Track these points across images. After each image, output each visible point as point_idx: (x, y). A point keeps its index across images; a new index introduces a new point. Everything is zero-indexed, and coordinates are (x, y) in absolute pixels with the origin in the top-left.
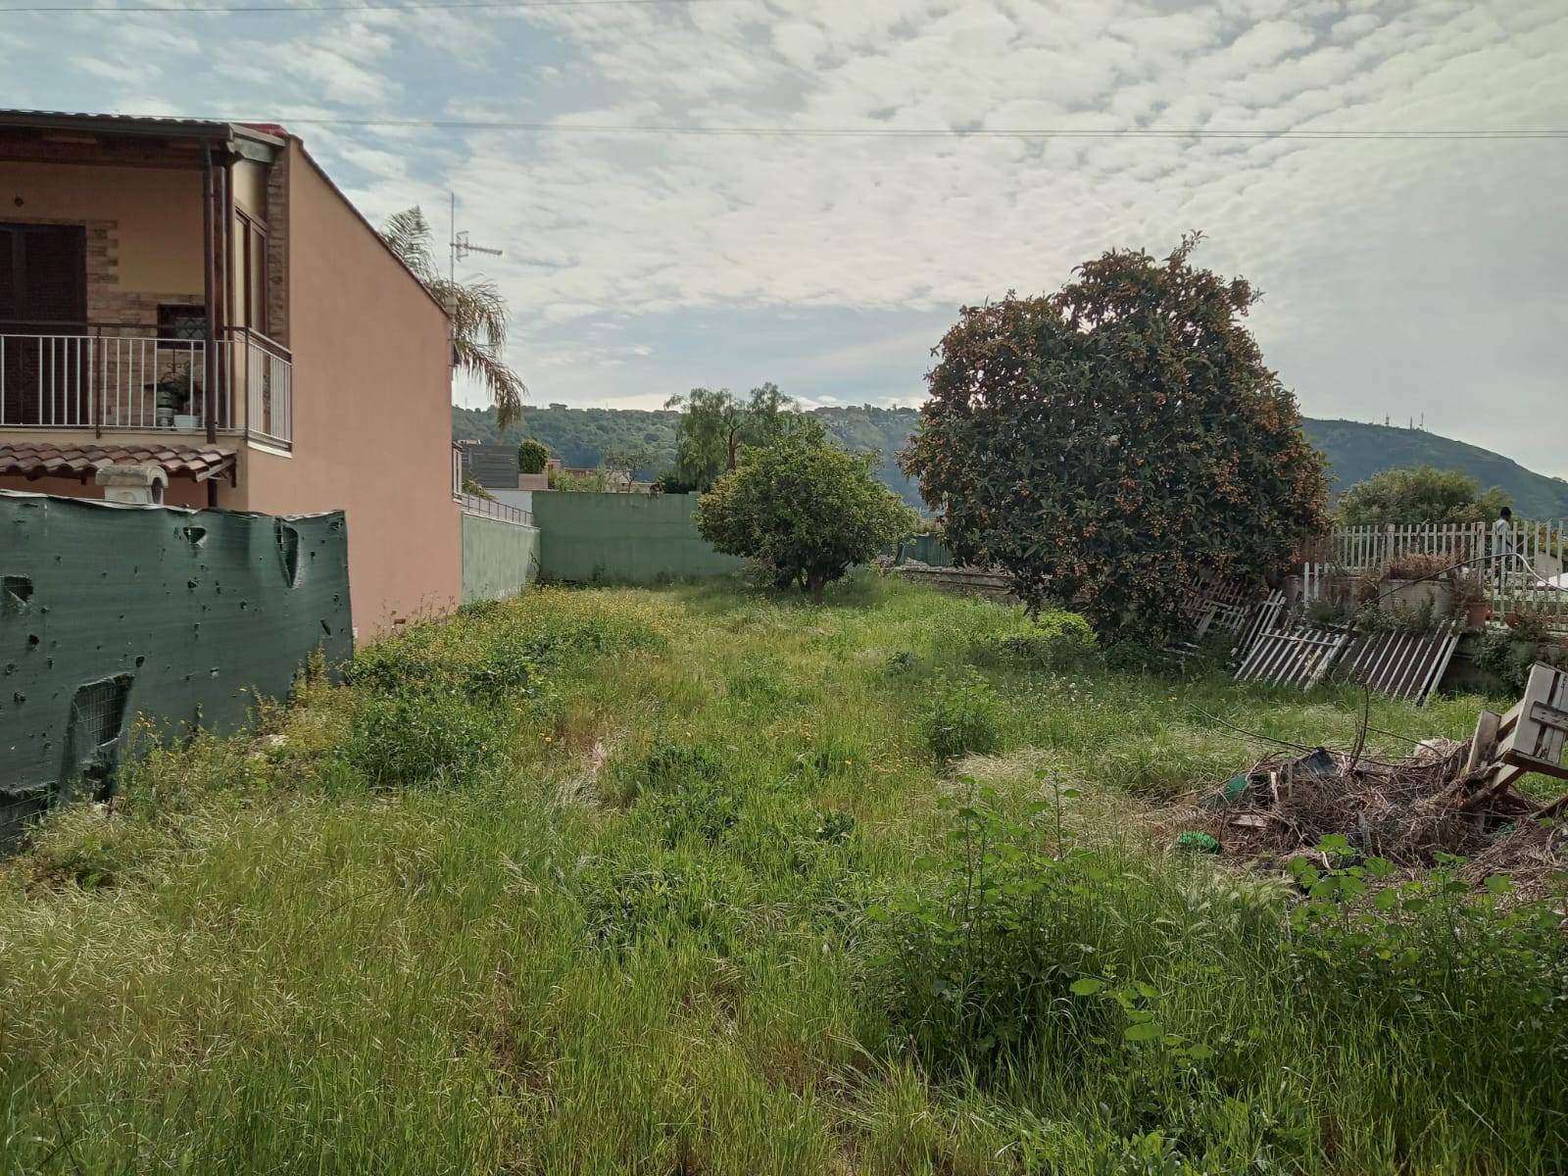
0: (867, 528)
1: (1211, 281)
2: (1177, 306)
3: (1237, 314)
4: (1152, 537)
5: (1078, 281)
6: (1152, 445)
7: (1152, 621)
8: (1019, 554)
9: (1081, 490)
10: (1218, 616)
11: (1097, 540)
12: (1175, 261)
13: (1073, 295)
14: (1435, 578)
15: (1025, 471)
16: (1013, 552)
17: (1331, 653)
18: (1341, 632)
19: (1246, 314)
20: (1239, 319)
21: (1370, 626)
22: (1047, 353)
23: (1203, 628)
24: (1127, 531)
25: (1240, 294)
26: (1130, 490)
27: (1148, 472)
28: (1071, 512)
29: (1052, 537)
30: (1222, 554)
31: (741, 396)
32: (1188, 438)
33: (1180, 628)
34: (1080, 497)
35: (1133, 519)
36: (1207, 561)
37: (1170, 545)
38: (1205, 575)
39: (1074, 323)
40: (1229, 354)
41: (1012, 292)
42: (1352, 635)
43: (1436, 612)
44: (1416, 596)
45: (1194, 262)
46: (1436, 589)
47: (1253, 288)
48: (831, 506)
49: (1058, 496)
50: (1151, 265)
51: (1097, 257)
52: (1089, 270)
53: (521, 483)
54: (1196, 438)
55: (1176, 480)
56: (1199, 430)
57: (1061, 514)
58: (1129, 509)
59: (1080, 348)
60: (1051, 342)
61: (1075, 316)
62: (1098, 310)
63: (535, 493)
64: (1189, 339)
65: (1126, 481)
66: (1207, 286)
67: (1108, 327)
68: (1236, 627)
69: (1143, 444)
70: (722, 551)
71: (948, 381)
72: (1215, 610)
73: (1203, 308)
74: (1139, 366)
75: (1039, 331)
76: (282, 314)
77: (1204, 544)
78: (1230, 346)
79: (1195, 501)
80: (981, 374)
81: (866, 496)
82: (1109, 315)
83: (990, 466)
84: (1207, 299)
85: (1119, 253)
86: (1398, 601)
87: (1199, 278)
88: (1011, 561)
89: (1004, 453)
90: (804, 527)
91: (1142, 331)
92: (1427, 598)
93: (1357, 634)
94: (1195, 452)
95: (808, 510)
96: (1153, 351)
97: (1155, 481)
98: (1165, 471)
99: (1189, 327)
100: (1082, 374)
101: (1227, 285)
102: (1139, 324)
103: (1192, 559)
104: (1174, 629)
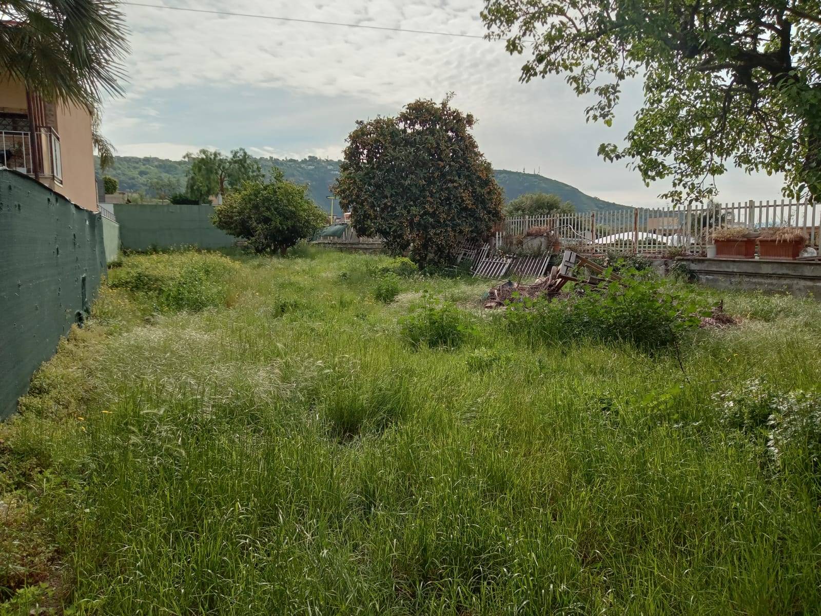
0: (307, 221)
1: (458, 114)
2: (446, 124)
3: (468, 128)
4: (439, 222)
5: (404, 110)
6: (438, 184)
7: (440, 257)
8: (388, 230)
9: (412, 203)
10: (465, 254)
11: (419, 224)
12: (444, 105)
13: (404, 118)
14: (542, 235)
15: (389, 195)
16: (385, 229)
17: (507, 266)
18: (510, 258)
19: (472, 129)
20: (469, 130)
21: (520, 255)
22: (395, 144)
23: (459, 260)
24: (431, 220)
25: (470, 120)
26: (431, 203)
27: (438, 195)
28: (409, 212)
29: (401, 223)
30: (467, 229)
31: (226, 154)
32: (453, 181)
33: (451, 260)
34: (411, 206)
35: (433, 215)
36: (461, 232)
37: (447, 225)
38: (459, 238)
39: (404, 131)
40: (466, 146)
41: (379, 115)
42: (514, 259)
43: (543, 248)
44: (536, 242)
45: (452, 106)
46: (543, 240)
47: (474, 119)
48: (291, 211)
49: (403, 205)
50: (435, 106)
51: (413, 101)
52: (410, 107)
53: (106, 199)
54: (455, 181)
55: (448, 199)
56: (457, 178)
57: (405, 212)
58: (431, 210)
59: (408, 141)
60: (396, 139)
61: (405, 128)
62: (413, 124)
63: (115, 205)
64: (450, 139)
65: (429, 199)
66: (457, 116)
67: (419, 132)
68: (472, 258)
69: (435, 183)
70: (230, 234)
71: (352, 154)
72: (463, 252)
73: (456, 126)
74: (433, 151)
75: (391, 133)
76: (53, 119)
77: (459, 225)
78: (467, 143)
79: (456, 207)
80: (365, 152)
81: (306, 207)
82: (417, 127)
83: (373, 192)
84: (457, 122)
85: (422, 100)
86: (530, 244)
87: (454, 112)
88: (384, 233)
89: (378, 186)
90: (278, 221)
91: (433, 136)
92: (539, 243)
93: (516, 258)
94: (455, 187)
95: (279, 213)
96: (438, 144)
97: (440, 199)
98: (445, 194)
99: (450, 134)
100: (410, 153)
101: (465, 116)
102: (432, 132)
103: (455, 231)
104: (449, 260)
